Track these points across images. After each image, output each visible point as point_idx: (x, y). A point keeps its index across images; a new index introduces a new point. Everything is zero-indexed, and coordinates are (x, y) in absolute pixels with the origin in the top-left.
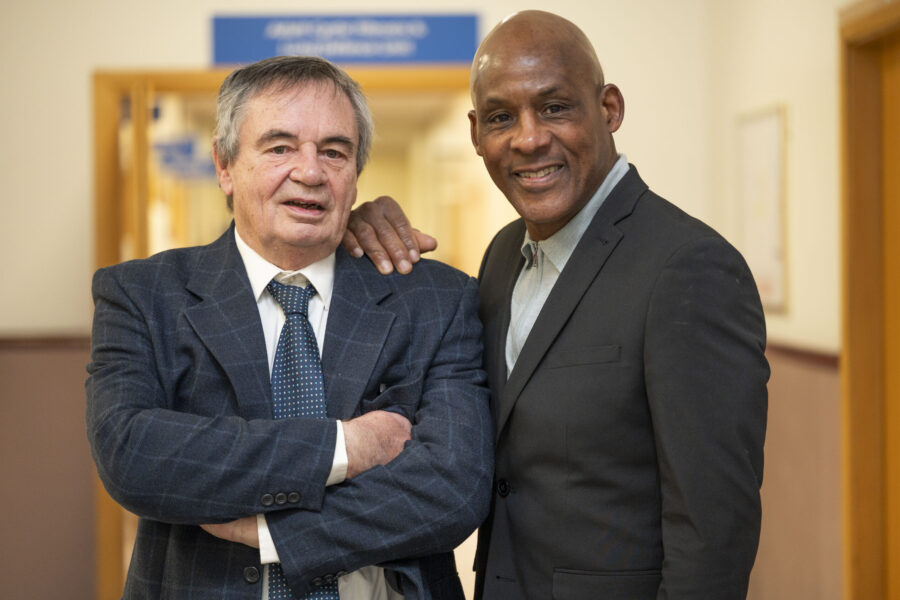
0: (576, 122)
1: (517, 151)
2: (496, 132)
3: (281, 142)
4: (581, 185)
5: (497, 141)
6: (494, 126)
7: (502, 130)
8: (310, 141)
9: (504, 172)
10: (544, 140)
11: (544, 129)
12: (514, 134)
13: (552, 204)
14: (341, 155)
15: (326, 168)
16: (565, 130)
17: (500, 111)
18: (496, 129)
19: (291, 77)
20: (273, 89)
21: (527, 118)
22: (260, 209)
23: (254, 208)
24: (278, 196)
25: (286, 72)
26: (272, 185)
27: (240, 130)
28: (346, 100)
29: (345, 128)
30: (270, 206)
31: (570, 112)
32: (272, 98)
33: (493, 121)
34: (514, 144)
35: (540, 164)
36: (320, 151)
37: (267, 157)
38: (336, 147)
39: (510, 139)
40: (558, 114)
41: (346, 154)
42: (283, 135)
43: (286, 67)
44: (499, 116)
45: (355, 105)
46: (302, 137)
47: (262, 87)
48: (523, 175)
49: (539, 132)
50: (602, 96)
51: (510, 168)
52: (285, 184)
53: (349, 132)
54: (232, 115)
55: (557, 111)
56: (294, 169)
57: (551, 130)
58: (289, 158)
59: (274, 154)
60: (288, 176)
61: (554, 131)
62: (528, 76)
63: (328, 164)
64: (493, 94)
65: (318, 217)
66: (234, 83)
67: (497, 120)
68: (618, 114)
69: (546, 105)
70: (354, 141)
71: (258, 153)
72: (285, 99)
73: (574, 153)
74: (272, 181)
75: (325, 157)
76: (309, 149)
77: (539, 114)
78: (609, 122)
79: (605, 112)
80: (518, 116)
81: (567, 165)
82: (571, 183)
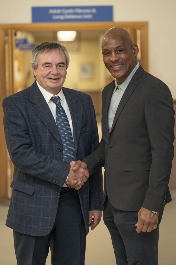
0: (126, 53)
1: (111, 61)
2: (106, 57)
3: (48, 65)
4: (127, 68)
5: (107, 59)
6: (106, 55)
7: (108, 56)
8: (55, 64)
9: (109, 66)
10: (117, 59)
11: (117, 56)
12: (110, 57)
13: (120, 74)
14: (62, 66)
15: (59, 70)
16: (123, 56)
17: (107, 52)
18: (106, 56)
19: (49, 49)
20: (45, 52)
21: (113, 54)
22: (43, 80)
23: (42, 79)
24: (47, 77)
25: (48, 48)
26: (46, 75)
27: (38, 61)
28: (62, 53)
29: (63, 60)
30: (45, 79)
31: (124, 51)
32: (45, 54)
33: (106, 54)
34: (110, 60)
35: (117, 64)
36: (57, 66)
37: (45, 68)
38: (61, 65)
39: (110, 58)
40: (121, 52)
41: (63, 66)
42: (48, 63)
43: (48, 46)
44: (107, 53)
45: (65, 54)
46: (52, 63)
47: (43, 51)
48: (113, 67)
49: (116, 57)
50: (133, 48)
51: (110, 65)
52: (49, 74)
53: (64, 61)
54: (36, 58)
55: (121, 51)
56: (51, 71)
57: (119, 56)
58: (50, 68)
59: (46, 67)
60: (50, 72)
61: (120, 56)
62: (113, 44)
63: (59, 69)
64: (105, 48)
65: (57, 81)
66: (36, 50)
67: (107, 54)
68: (137, 51)
69: (118, 50)
70: (65, 63)
71: (42, 67)
72: (48, 54)
73: (125, 61)
74: (46, 74)
75: (58, 67)
76: (54, 66)
77: (116, 52)
78: (135, 53)
79: (134, 51)
80: (111, 53)
81: (124, 64)
82: (125, 68)
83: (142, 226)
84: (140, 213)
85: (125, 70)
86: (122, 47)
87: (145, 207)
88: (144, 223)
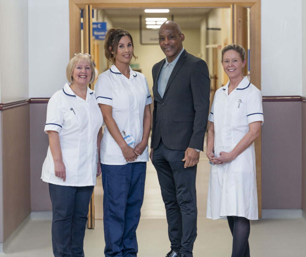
0: (175, 40)
1: (165, 44)
4: (176, 50)
5: (162, 43)
10: (169, 43)
11: (169, 41)
12: (164, 42)
16: (173, 41)
18: (162, 41)
21: (166, 39)
31: (174, 38)
33: (161, 39)
40: (172, 38)
48: (166, 48)
50: (181, 36)
51: (164, 47)
61: (171, 41)
64: (161, 35)
68: (183, 39)
73: (174, 45)
77: (169, 38)
79: (181, 38)
80: (165, 39)
81: (173, 47)
82: (174, 50)
83: (189, 161)
84: (187, 152)
85: (174, 51)
86: (172, 35)
87: (191, 147)
88: (191, 159)
